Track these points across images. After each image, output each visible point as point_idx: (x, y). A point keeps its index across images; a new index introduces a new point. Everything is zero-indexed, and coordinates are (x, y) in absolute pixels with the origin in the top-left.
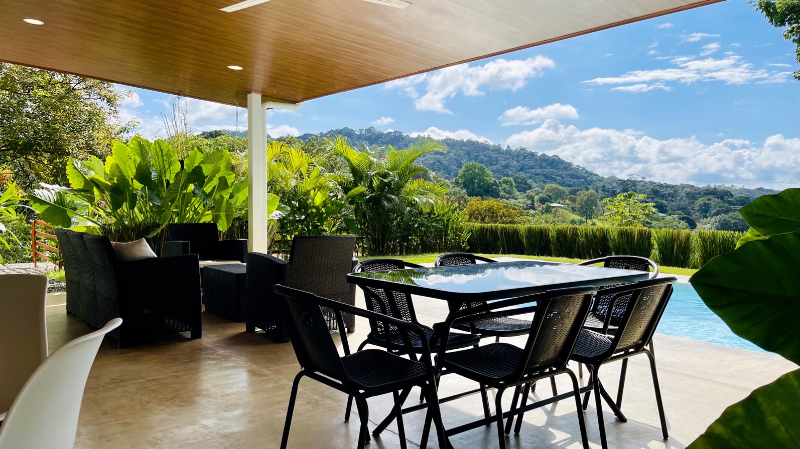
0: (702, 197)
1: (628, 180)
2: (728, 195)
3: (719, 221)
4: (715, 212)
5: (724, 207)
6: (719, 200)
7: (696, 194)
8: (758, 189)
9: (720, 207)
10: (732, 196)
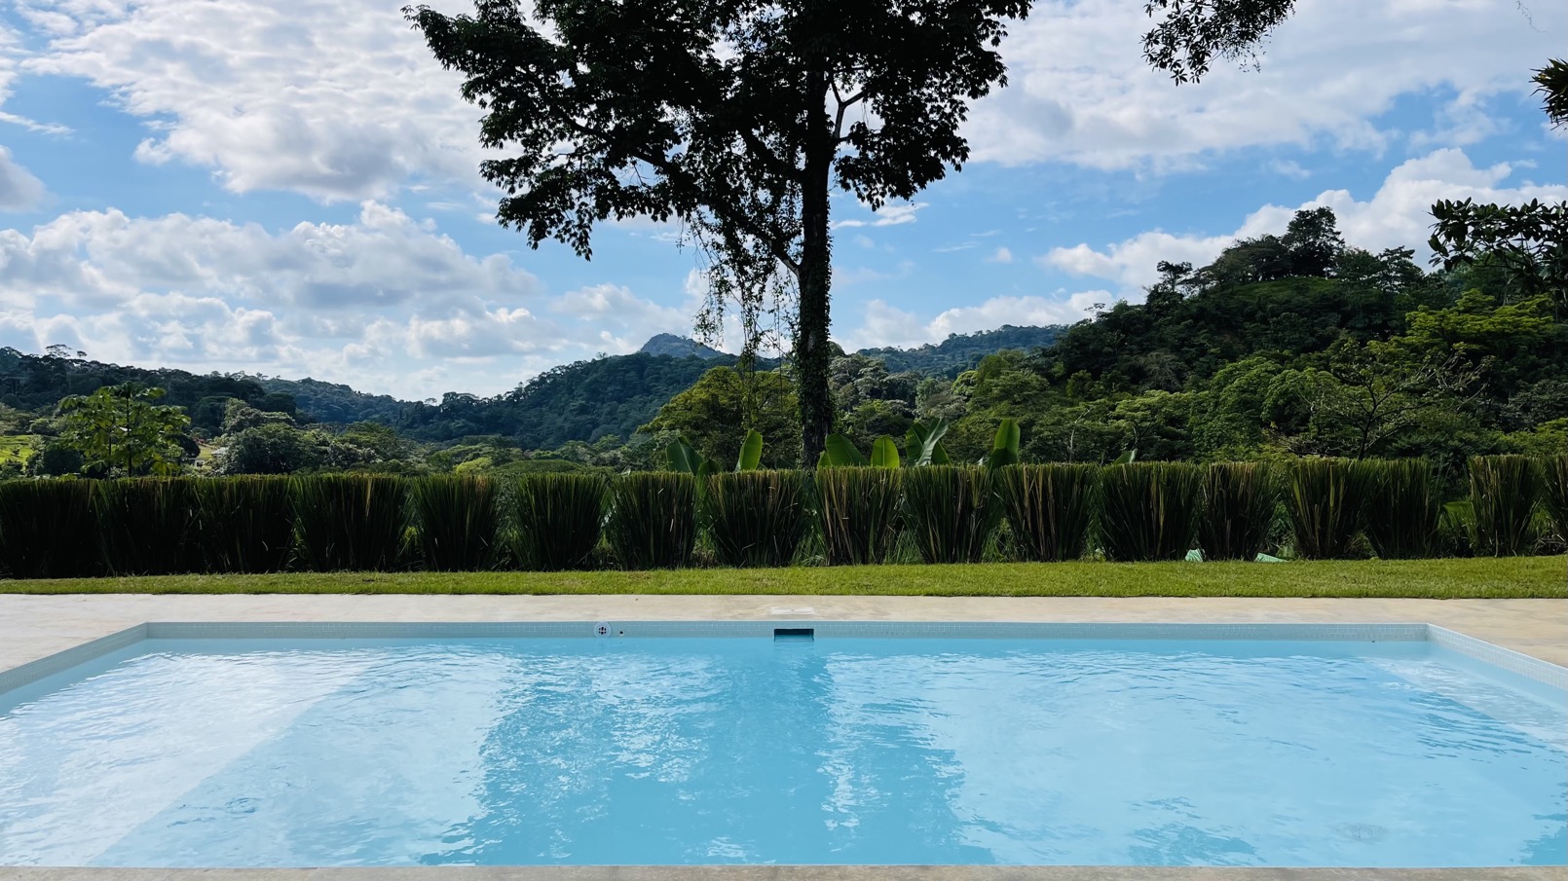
0: (206, 396)
1: (46, 358)
2: (254, 392)
3: (245, 440)
4: (233, 423)
5: (250, 414)
6: (242, 402)
7: (195, 390)
8: (304, 381)
9: (242, 414)
10: (261, 393)
